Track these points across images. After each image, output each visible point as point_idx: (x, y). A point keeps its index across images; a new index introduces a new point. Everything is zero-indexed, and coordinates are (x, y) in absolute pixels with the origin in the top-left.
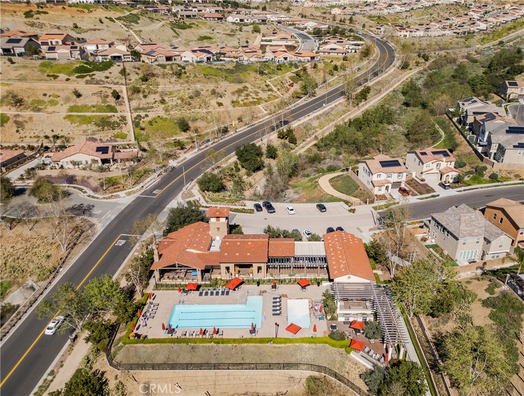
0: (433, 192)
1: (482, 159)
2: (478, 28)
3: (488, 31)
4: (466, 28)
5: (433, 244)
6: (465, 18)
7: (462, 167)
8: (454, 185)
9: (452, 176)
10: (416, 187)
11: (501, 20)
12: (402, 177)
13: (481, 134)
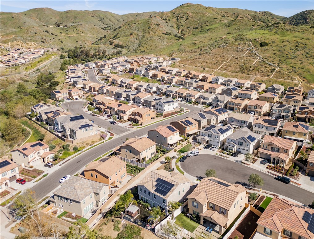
0: (43, 173)
1: (64, 140)
2: (20, 62)
3: (27, 63)
4: (13, 62)
5: (62, 212)
6: (9, 57)
7: (53, 149)
8: (54, 162)
9: (51, 157)
10: (29, 174)
11: (32, 57)
12: (15, 171)
13: (55, 125)
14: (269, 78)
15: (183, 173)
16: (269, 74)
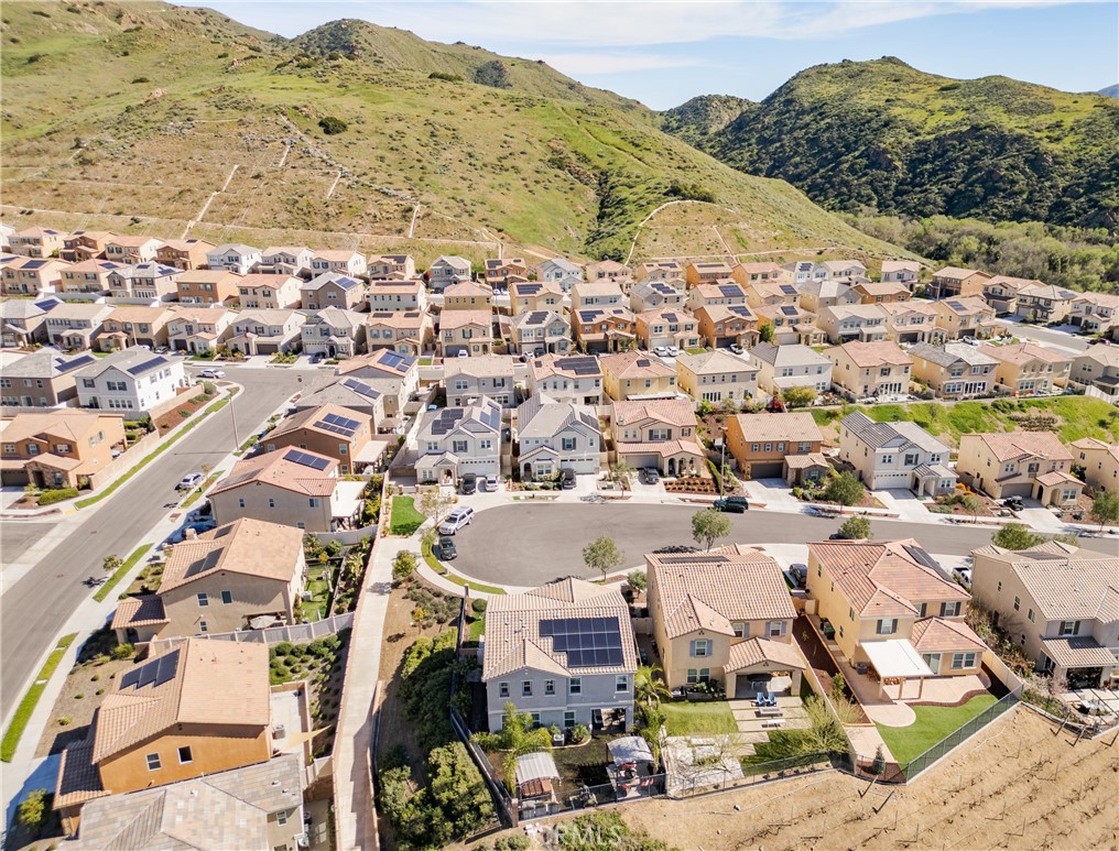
14: (406, 236)
15: (502, 592)
16: (399, 224)
